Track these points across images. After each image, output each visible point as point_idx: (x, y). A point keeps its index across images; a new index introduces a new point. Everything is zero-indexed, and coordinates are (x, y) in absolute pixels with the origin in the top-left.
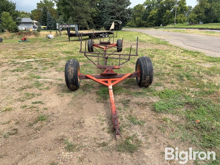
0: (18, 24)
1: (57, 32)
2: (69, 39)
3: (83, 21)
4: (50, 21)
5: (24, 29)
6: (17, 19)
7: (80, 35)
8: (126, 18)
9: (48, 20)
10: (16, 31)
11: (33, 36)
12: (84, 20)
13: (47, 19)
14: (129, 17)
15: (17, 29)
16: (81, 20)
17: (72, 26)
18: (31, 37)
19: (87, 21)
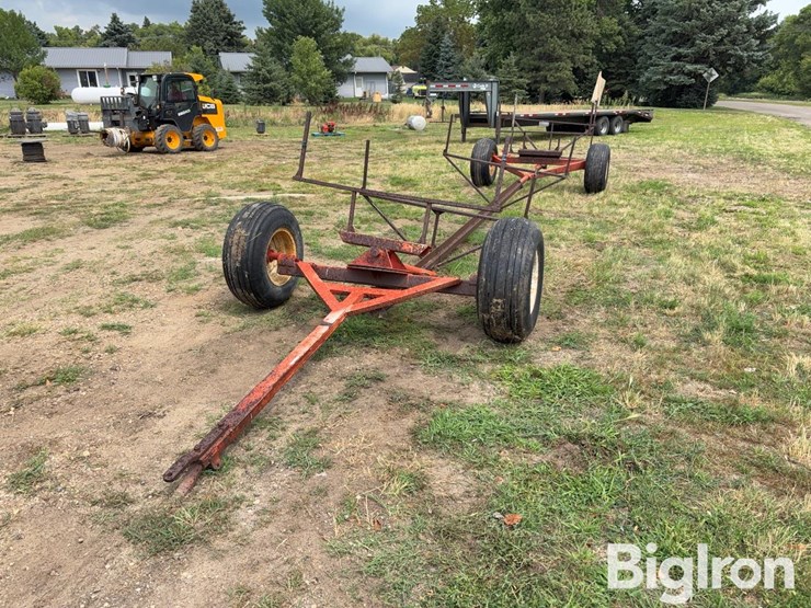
0: (341, 77)
1: (443, 108)
2: (464, 133)
3: (557, 69)
4: (447, 67)
5: (359, 93)
6: (341, 60)
7: (506, 121)
8: (741, 58)
9: (441, 65)
10: (329, 100)
11: (368, 119)
12: (563, 64)
13: (440, 61)
14: (758, 51)
15: (331, 95)
16: (551, 65)
17: (475, 86)
18: (363, 120)
19: (575, 71)
